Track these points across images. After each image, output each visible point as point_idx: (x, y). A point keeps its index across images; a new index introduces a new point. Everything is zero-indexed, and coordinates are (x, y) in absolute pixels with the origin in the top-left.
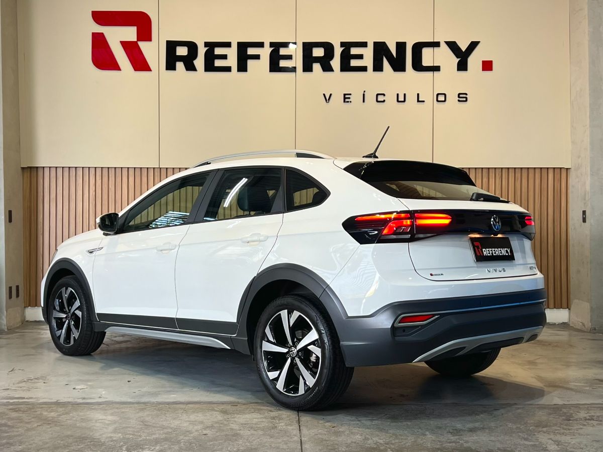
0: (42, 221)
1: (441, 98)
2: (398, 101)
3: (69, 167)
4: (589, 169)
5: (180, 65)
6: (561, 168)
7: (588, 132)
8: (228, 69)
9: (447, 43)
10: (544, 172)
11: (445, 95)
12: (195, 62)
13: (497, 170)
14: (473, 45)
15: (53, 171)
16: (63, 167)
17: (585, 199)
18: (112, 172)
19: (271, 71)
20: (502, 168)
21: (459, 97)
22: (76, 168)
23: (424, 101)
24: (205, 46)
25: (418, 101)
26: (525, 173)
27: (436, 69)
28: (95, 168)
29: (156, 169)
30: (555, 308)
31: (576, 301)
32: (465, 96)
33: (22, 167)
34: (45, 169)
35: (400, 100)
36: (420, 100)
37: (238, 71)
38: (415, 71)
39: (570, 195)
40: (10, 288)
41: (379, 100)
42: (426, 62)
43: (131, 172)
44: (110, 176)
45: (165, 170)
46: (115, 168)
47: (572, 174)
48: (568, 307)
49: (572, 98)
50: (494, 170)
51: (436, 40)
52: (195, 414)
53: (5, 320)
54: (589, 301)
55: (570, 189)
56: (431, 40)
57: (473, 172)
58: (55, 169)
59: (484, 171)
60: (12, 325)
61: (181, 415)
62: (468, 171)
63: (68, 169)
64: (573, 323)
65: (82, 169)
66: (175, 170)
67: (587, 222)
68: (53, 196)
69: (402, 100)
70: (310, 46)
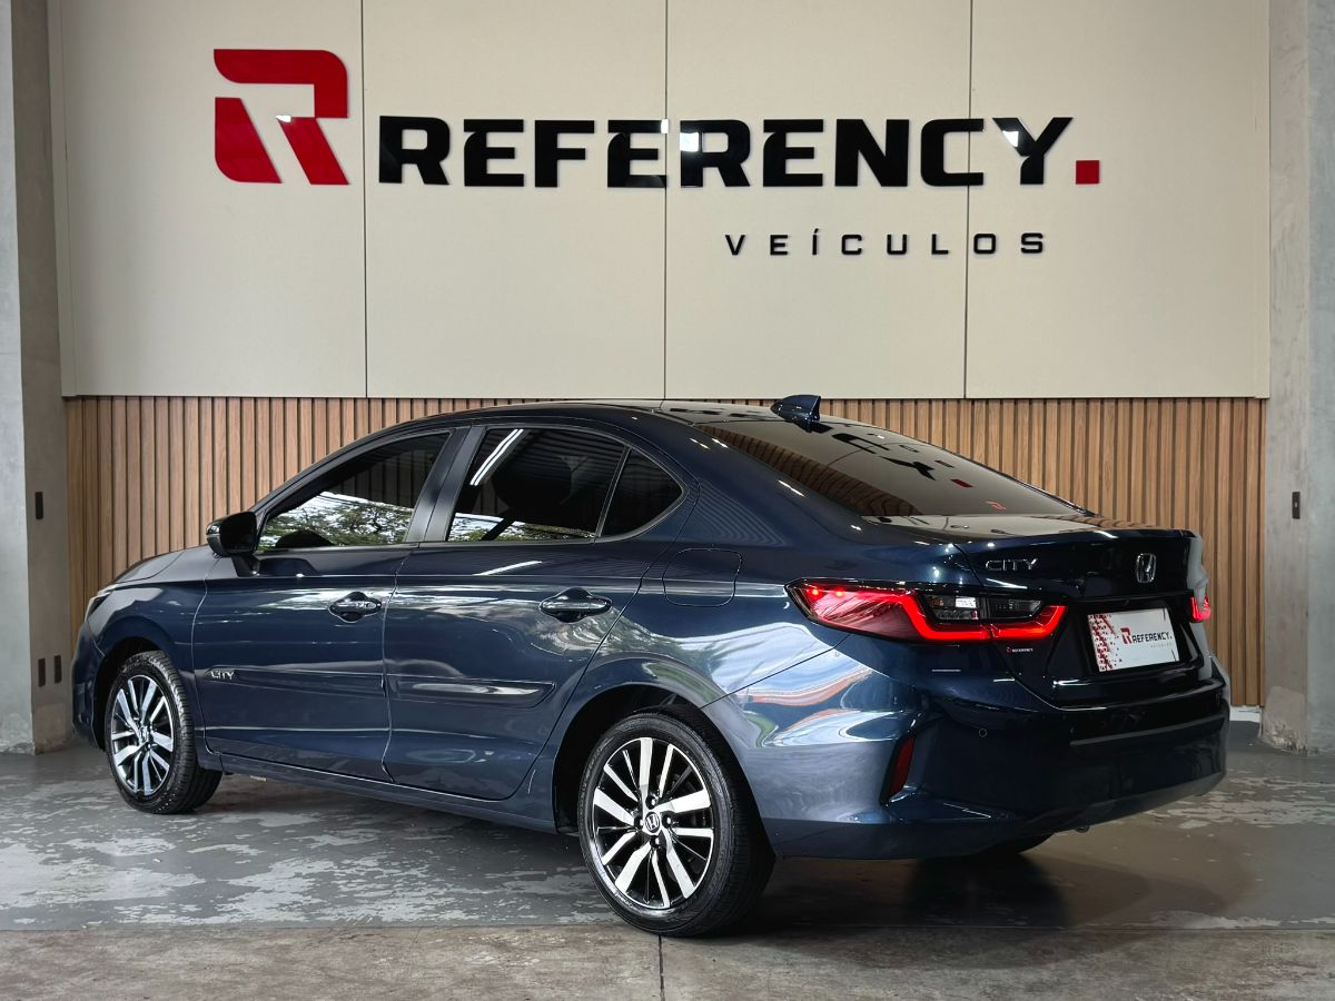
0: (109, 515)
1: (985, 244)
2: (890, 252)
3: (170, 398)
4: (1307, 400)
5: (411, 172)
6: (1247, 398)
7: (1306, 321)
8: (517, 180)
10: (1211, 406)
11: (993, 237)
12: (447, 165)
13: (1106, 404)
14: (1057, 126)
15: (134, 405)
16: (155, 397)
17: (1297, 468)
18: (263, 407)
19: (611, 184)
20: (1117, 400)
21: (1024, 242)
23: (946, 252)
24: (466, 130)
25: (935, 252)
26: (1167, 407)
27: (975, 179)
28: (227, 399)
29: (359, 403)
31: (1276, 689)
32: (1036, 239)
33: (64, 395)
34: (116, 401)
35: (893, 249)
36: (939, 248)
37: (536, 185)
38: (929, 186)
39: (1267, 457)
40: (42, 663)
41: (848, 249)
42: (952, 166)
43: (306, 407)
44: (260, 416)
45: (380, 404)
46: (270, 399)
47: (1271, 411)
48: (1260, 703)
49: (1273, 244)
50: (1099, 404)
51: (974, 116)
52: (438, 951)
53: (31, 732)
54: (1304, 689)
55: (1267, 445)
56: (965, 116)
57: (1052, 407)
58: (137, 402)
59: (1077, 404)
60: (45, 742)
61: (409, 952)
62: (1041, 404)
63: (166, 401)
64: (1270, 737)
65: (196, 402)
66: (402, 403)
67: (1302, 517)
68: (134, 459)
69: (897, 248)
70: (701, 128)
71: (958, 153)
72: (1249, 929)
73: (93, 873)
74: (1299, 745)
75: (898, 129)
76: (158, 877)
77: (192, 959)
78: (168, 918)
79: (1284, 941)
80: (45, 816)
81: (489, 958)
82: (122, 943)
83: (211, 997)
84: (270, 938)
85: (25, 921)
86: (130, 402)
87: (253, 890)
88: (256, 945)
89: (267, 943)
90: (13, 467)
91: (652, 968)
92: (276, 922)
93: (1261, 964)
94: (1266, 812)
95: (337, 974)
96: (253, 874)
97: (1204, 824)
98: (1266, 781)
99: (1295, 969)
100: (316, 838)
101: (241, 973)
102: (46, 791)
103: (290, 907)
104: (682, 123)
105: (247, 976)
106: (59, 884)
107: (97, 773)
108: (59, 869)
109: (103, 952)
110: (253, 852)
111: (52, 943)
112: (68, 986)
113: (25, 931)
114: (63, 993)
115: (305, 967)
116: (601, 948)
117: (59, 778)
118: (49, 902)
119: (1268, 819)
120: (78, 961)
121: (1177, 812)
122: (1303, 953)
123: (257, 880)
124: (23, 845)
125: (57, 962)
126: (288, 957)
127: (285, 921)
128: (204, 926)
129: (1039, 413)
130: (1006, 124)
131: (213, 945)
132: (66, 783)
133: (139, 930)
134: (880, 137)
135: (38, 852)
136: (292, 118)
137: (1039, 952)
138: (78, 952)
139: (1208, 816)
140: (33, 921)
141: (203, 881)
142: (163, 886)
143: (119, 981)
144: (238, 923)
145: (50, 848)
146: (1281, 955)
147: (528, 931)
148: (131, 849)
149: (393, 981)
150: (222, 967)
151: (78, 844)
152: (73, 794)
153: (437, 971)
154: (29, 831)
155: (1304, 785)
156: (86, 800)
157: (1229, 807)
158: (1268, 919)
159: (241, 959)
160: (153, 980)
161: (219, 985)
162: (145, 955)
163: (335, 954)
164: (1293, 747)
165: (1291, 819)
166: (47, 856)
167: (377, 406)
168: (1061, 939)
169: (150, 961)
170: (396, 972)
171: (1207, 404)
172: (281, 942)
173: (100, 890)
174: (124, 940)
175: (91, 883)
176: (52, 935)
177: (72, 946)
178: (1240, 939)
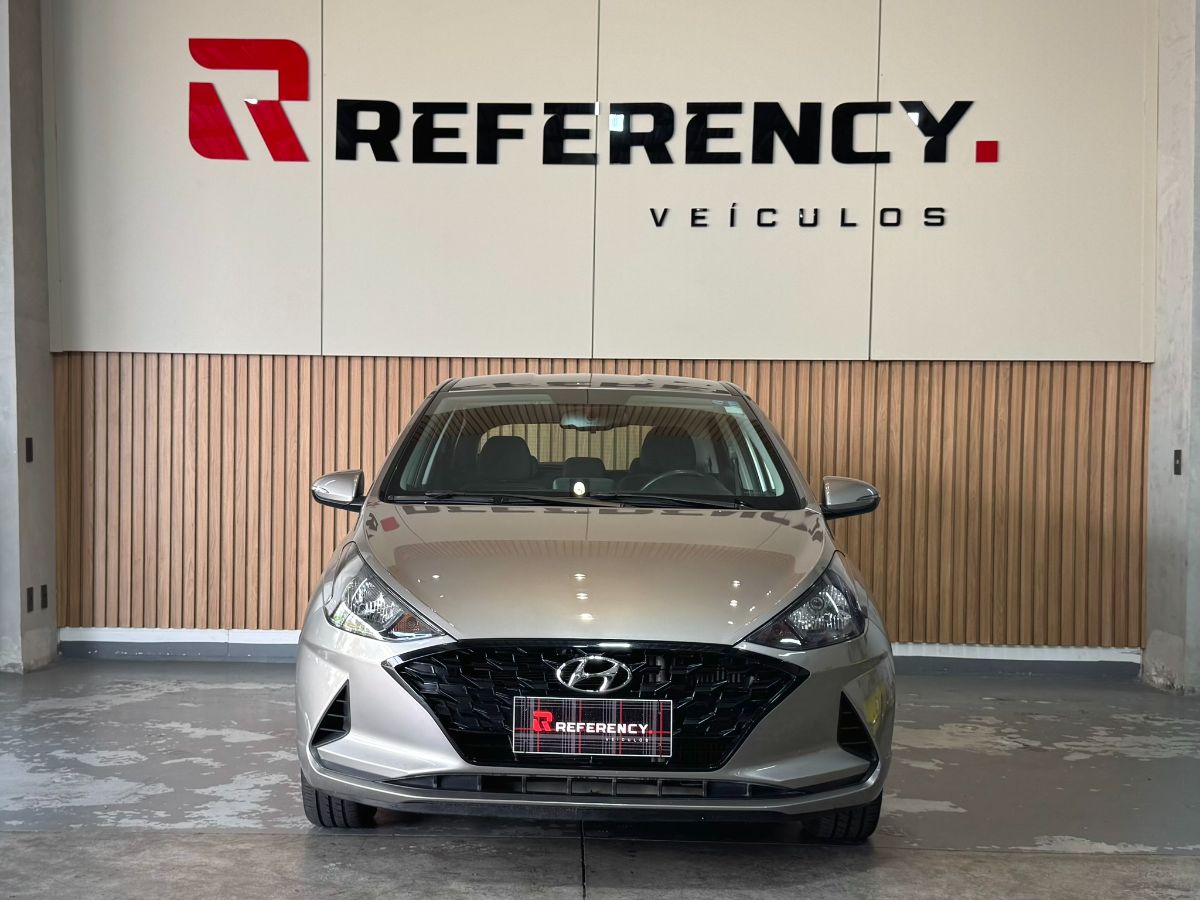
0: (91, 459)
1: (891, 218)
2: (802, 223)
3: (145, 354)
4: (1189, 364)
5: (365, 149)
6: (1133, 363)
7: (1190, 291)
8: (460, 158)
9: (903, 103)
10: (1099, 370)
11: (898, 211)
12: (397, 144)
14: (960, 109)
15: (114, 360)
16: (133, 353)
17: (1179, 427)
18: (229, 363)
19: (546, 161)
20: (1012, 362)
21: (927, 216)
22: (158, 354)
23: (854, 225)
24: (415, 111)
25: (844, 224)
26: (1059, 370)
27: (883, 158)
28: (197, 355)
29: (315, 360)
30: (1115, 644)
31: (1157, 633)
32: (938, 213)
33: (54, 350)
34: (98, 356)
35: (806, 221)
36: (848, 220)
37: (478, 162)
38: (839, 164)
39: (1152, 418)
40: (30, 591)
41: (763, 221)
42: (862, 143)
43: (267, 363)
44: (226, 371)
45: (333, 360)
46: (235, 355)
47: (1155, 375)
48: (1140, 644)
49: (1160, 219)
50: (995, 367)
51: (882, 100)
52: (382, 858)
53: (20, 653)
54: (1182, 634)
55: (1152, 406)
56: (873, 99)
57: (951, 369)
58: (117, 357)
59: (975, 367)
60: (32, 662)
61: (356, 858)
62: (941, 366)
63: (142, 357)
64: (1150, 676)
65: (169, 357)
66: (353, 360)
67: (1183, 473)
68: (114, 409)
69: (810, 221)
70: (629, 110)
71: (866, 133)
72: (1127, 854)
73: (74, 781)
74: (1177, 685)
75: (811, 112)
76: (132, 784)
77: (161, 860)
78: (141, 823)
79: (1161, 866)
80: (32, 729)
81: (428, 863)
82: (101, 844)
83: (178, 895)
84: (232, 844)
85: (14, 823)
86: (111, 358)
87: (217, 799)
88: (219, 849)
89: (229, 847)
90: (6, 416)
91: (576, 879)
92: (239, 828)
93: (1138, 886)
94: (1145, 746)
95: (293, 877)
96: (217, 785)
97: (1088, 756)
98: (1147, 718)
99: (1170, 891)
100: (273, 754)
101: (206, 874)
102: (32, 707)
103: (249, 815)
104: (612, 105)
105: (214, 875)
106: (42, 788)
107: (77, 691)
108: (45, 777)
109: (83, 852)
110: (217, 765)
111: (37, 843)
112: (52, 882)
113: (14, 832)
114: (48, 888)
115: (263, 869)
116: (529, 858)
117: (45, 697)
118: (36, 806)
119: (1147, 753)
120: (60, 860)
121: (1061, 745)
122: (1178, 877)
123: (219, 790)
124: (12, 755)
125: (42, 860)
126: (247, 860)
127: (246, 828)
128: (174, 832)
129: (938, 374)
130: (909, 106)
131: (181, 848)
132: (51, 700)
133: (116, 833)
134: (795, 119)
135: (25, 762)
136: (260, 102)
137: (932, 872)
138: (61, 851)
139: (1093, 750)
140: (21, 823)
141: (171, 790)
142: (136, 794)
143: (97, 879)
144: (204, 828)
145: (36, 758)
146: (1157, 879)
147: (463, 842)
148: (109, 760)
149: (341, 884)
150: (189, 867)
151: (60, 754)
152: (57, 710)
153: (380, 877)
154: (17, 742)
155: (1181, 722)
156: (69, 715)
157: (1111, 740)
158: (1145, 845)
159: (207, 861)
160: (127, 879)
161: (187, 884)
162: (120, 855)
163: (290, 859)
164: (1171, 687)
165: (1167, 754)
166: (34, 765)
167: (330, 363)
168: (952, 860)
169: (124, 861)
170: (344, 876)
171: (1096, 367)
172: (242, 847)
173: (81, 796)
174: (102, 842)
175: (73, 790)
176: (36, 836)
177: (56, 846)
178: (1119, 863)
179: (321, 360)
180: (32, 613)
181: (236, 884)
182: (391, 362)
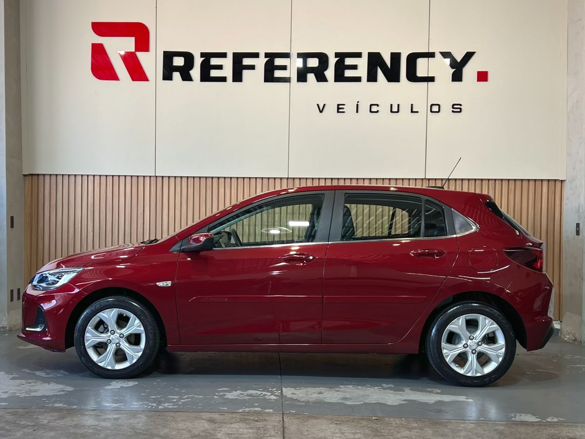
0: (43, 226)
1: (435, 109)
2: (392, 112)
3: (69, 175)
4: (583, 181)
5: (176, 75)
6: (555, 180)
7: (583, 145)
8: (223, 79)
9: (441, 53)
10: (538, 184)
11: (439, 105)
12: (192, 73)
13: (490, 182)
14: (469, 56)
15: (54, 178)
16: (63, 175)
17: (579, 212)
18: (110, 179)
19: (265, 81)
20: (495, 180)
21: (453, 108)
22: (75, 175)
23: (417, 112)
24: (201, 57)
25: (412, 112)
26: (518, 184)
27: (431, 79)
29: (152, 178)
31: (568, 314)
32: (459, 107)
33: (23, 174)
34: (46, 177)
35: (393, 110)
36: (414, 110)
37: (233, 81)
38: (410, 82)
39: (564, 207)
40: (12, 291)
41: (372, 110)
42: (421, 72)
43: (128, 179)
44: (108, 183)
45: (161, 178)
46: (113, 176)
47: (567, 187)
48: (560, 319)
49: (568, 110)
50: (487, 181)
51: (430, 51)
52: (184, 422)
53: (6, 322)
54: (580, 314)
55: (565, 201)
56: (426, 51)
57: (466, 182)
59: (477, 182)
60: (12, 326)
61: (171, 422)
62: (461, 182)
63: (67, 176)
64: (564, 335)
65: (81, 176)
66: (171, 178)
67: (580, 234)
68: (53, 202)
69: (395, 110)
70: (305, 56)
73: (33, 384)
74: (578, 339)
76: (61, 386)
77: (75, 423)
81: (207, 425)
85: (4, 404)
86: (52, 177)
88: (103, 417)
89: (108, 416)
90: (1, 205)
91: (280, 433)
101: (97, 430)
105: (100, 431)
106: (18, 388)
108: (18, 382)
109: (37, 419)
111: (14, 414)
112: (22, 433)
113: (4, 408)
114: (20, 436)
116: (257, 423)
120: (25, 422)
125: (17, 422)
126: (117, 423)
129: (459, 185)
134: (388, 61)
135: (9, 374)
136: (125, 52)
138: (26, 418)
140: (7, 404)
142: (63, 391)
143: (44, 431)
145: (14, 372)
147: (223, 415)
148: (50, 374)
149: (164, 435)
150: (89, 427)
153: (183, 431)
155: (580, 357)
159: (97, 423)
160: (58, 431)
161: (88, 434)
162: (55, 420)
163: (138, 423)
164: (575, 340)
166: (14, 376)
167: (159, 180)
168: (466, 425)
169: (57, 423)
170: (165, 431)
171: (537, 182)
172: (116, 416)
173: (36, 391)
174: (46, 414)
175: (33, 388)
176: (15, 410)
177: (24, 415)
178: (549, 427)
179: (155, 178)
180: (13, 302)
181: (112, 434)
182: (189, 179)
